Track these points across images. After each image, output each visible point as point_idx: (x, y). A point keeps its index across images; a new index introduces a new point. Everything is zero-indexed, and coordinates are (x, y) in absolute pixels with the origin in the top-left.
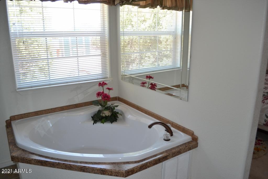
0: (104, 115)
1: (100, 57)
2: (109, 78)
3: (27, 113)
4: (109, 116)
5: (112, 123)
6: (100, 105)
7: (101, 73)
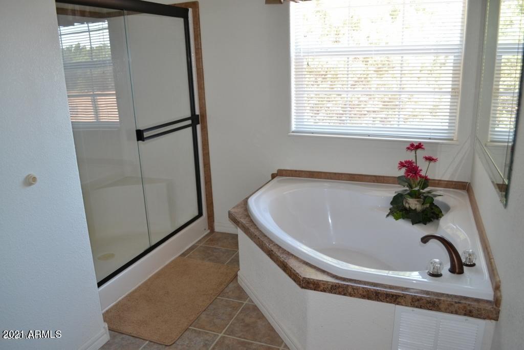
0: (407, 206)
1: (450, 97)
2: (457, 140)
3: (299, 171)
4: (415, 209)
5: (413, 224)
6: (407, 186)
7: (447, 128)
